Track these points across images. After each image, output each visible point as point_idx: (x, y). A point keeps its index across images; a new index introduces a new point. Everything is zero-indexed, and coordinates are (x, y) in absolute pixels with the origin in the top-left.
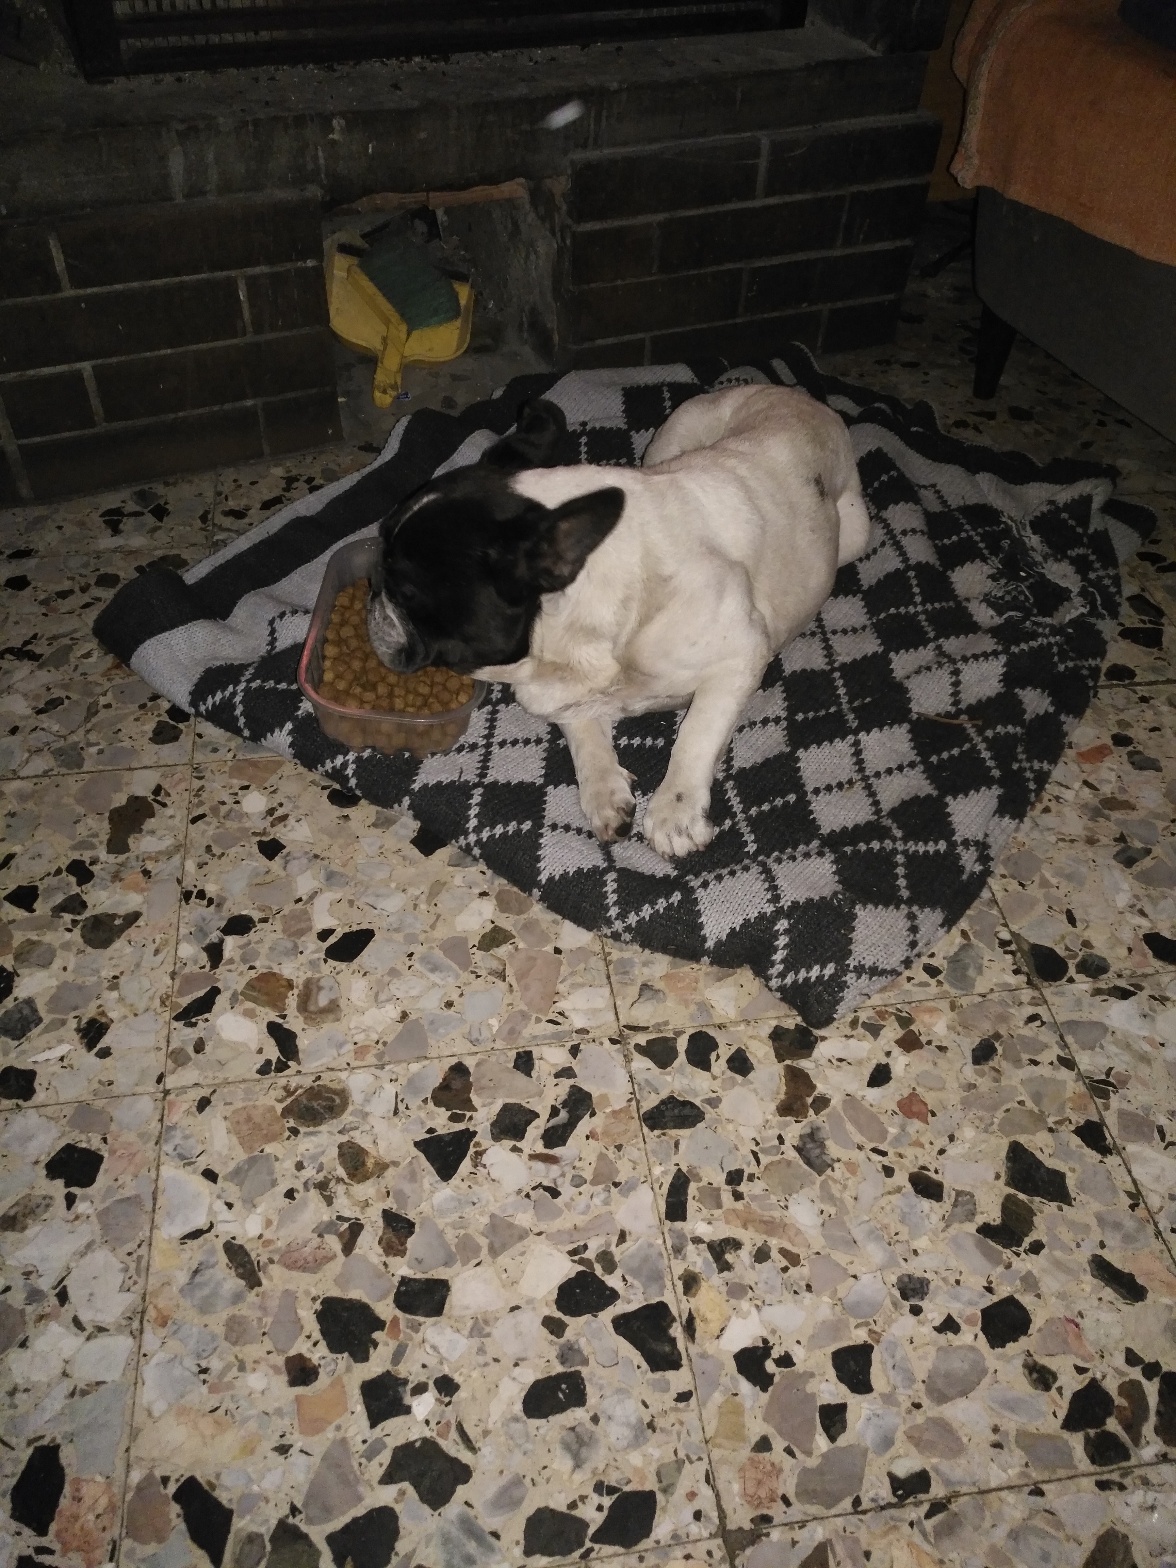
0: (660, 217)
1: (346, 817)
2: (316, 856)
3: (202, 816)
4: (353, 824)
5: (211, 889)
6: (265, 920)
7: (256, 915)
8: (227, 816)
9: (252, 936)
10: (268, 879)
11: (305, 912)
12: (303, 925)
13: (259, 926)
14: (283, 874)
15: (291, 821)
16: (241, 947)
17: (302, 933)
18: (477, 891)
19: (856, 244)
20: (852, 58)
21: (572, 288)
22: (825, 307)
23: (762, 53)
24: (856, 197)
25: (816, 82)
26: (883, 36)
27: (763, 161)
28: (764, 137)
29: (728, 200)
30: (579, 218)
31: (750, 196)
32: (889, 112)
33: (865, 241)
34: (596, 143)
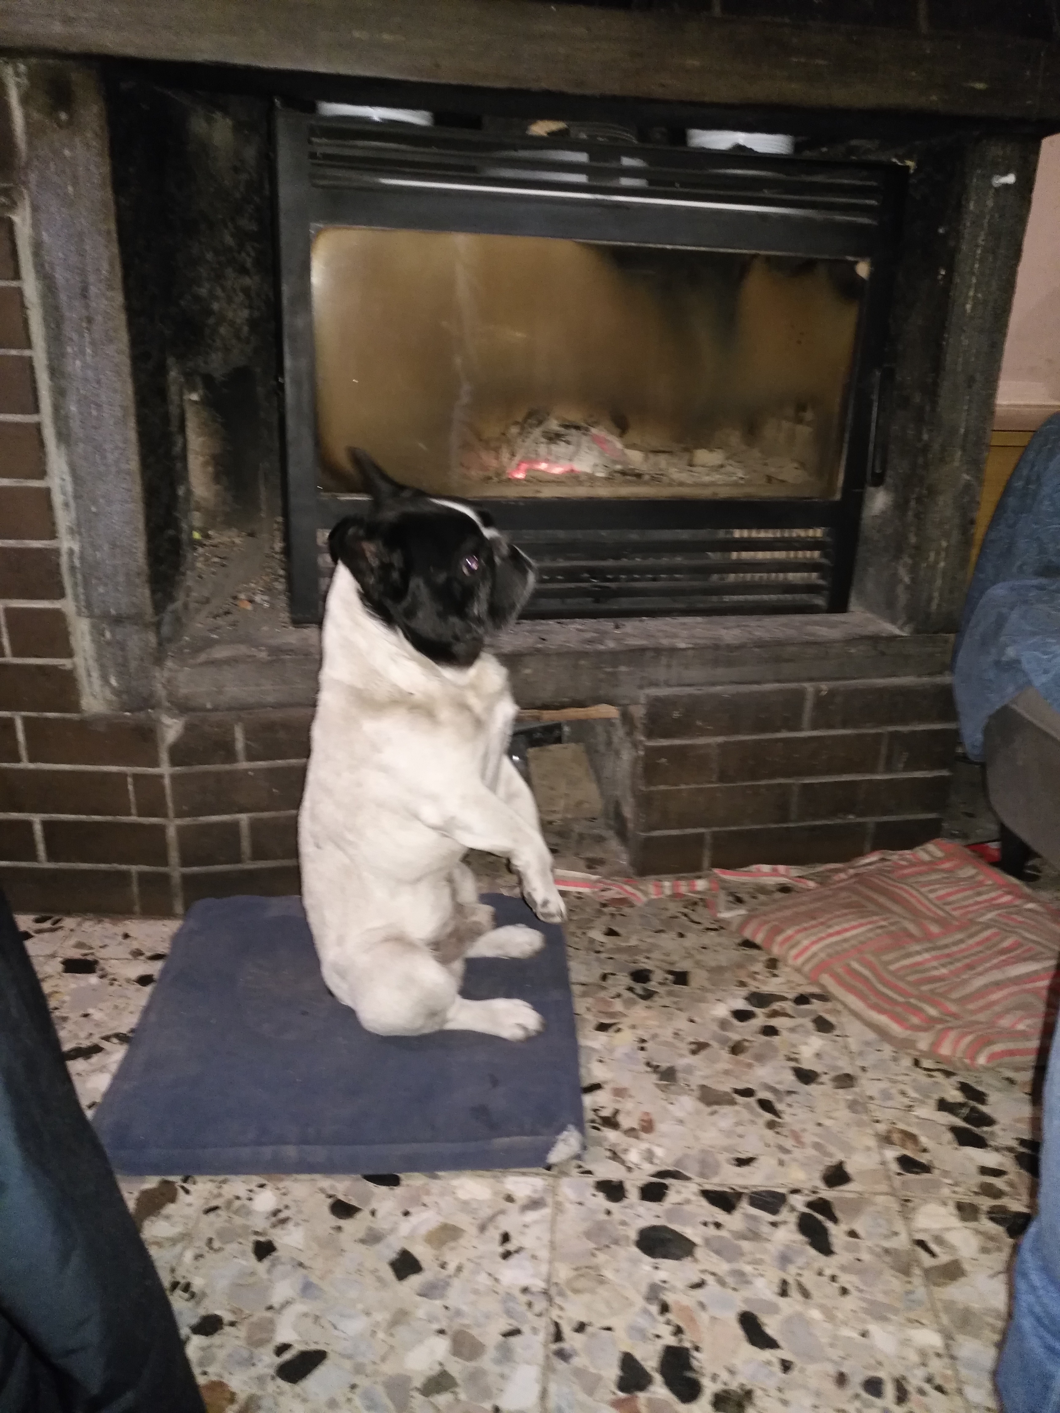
0: (720, 739)
1: (339, 1229)
2: (301, 1265)
3: (215, 1209)
4: (343, 1236)
5: (198, 1283)
6: (232, 1324)
7: (227, 1317)
8: (237, 1212)
9: (216, 1339)
10: (251, 1280)
11: (271, 1322)
12: (264, 1336)
13: (227, 1329)
14: (265, 1276)
15: (290, 1226)
16: (203, 1349)
17: (261, 1343)
18: (436, 1326)
19: (896, 771)
20: (884, 635)
21: (643, 788)
22: (871, 820)
23: (810, 628)
24: (894, 735)
25: (853, 651)
26: (910, 619)
27: (809, 704)
28: (809, 687)
29: (778, 730)
30: (650, 734)
31: (797, 728)
32: (919, 676)
33: (906, 769)
34: (667, 683)
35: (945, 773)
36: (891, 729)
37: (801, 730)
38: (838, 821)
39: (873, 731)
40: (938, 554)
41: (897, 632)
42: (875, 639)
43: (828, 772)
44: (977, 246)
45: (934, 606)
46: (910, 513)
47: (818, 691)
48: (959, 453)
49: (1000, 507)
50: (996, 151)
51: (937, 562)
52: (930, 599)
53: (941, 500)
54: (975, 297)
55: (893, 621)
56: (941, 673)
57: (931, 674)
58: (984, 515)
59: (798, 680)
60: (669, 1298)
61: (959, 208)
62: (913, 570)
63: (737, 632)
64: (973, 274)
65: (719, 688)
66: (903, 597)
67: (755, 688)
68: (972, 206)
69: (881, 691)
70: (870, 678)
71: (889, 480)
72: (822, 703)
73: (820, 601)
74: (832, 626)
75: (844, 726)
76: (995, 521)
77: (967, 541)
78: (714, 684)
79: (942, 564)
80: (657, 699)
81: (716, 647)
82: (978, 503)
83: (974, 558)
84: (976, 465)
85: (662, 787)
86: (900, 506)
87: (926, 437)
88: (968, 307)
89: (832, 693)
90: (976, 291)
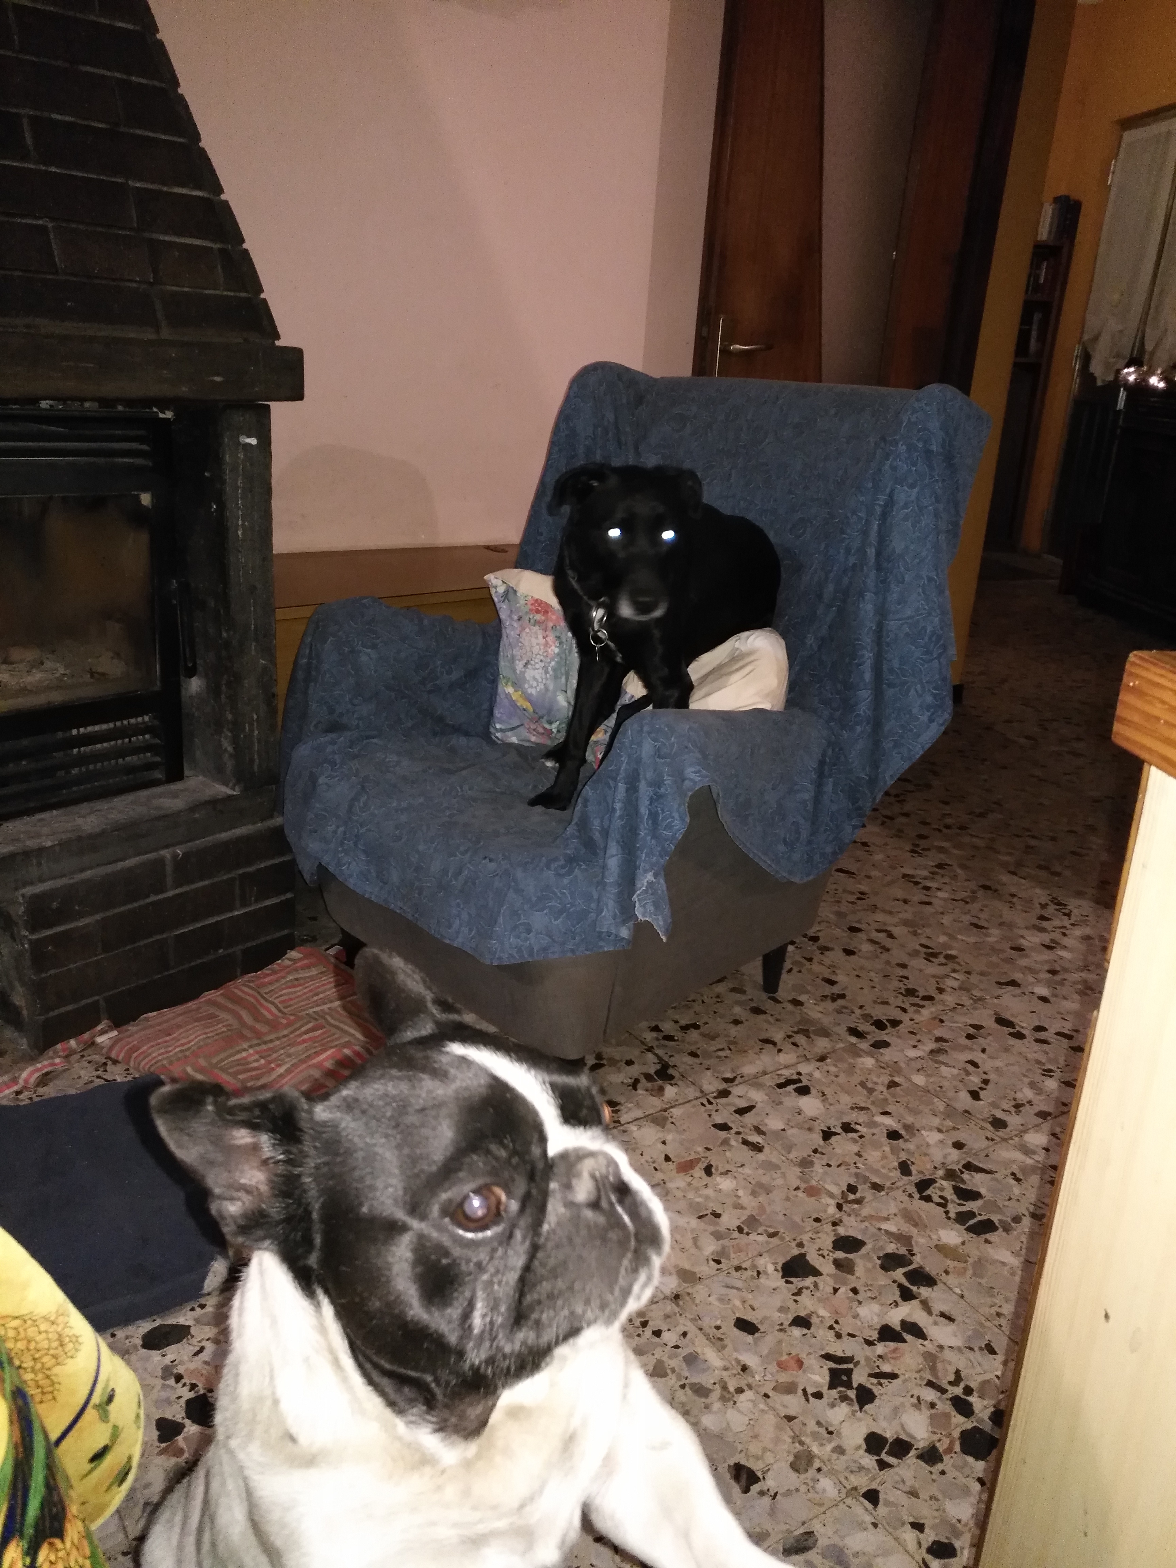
0: (98, 917)
19: (250, 905)
20: (220, 797)
21: (34, 977)
22: (238, 949)
23: (155, 802)
24: (243, 876)
25: (197, 815)
26: (238, 781)
27: (169, 869)
28: (166, 853)
29: (148, 896)
30: (33, 929)
31: (163, 890)
32: (254, 823)
33: (256, 901)
34: (42, 880)
35: (289, 895)
36: (241, 871)
37: (166, 891)
38: (211, 957)
39: (225, 877)
40: (251, 725)
41: (230, 792)
42: (214, 803)
43: (194, 920)
44: (238, 487)
45: (256, 768)
46: (223, 696)
47: (175, 856)
48: (254, 644)
49: (293, 679)
50: (237, 418)
51: (252, 731)
52: (252, 761)
53: (246, 683)
54: (243, 525)
55: (226, 784)
56: (271, 817)
57: (262, 820)
58: (281, 688)
59: (155, 850)
60: (181, 1370)
61: (218, 460)
62: (235, 741)
63: (92, 818)
64: (239, 508)
65: (88, 874)
66: (230, 764)
67: (120, 865)
68: (227, 458)
69: (226, 844)
70: (214, 833)
71: (200, 669)
72: (180, 864)
73: (158, 775)
74: (175, 796)
75: (202, 878)
76: (290, 691)
77: (273, 711)
78: (82, 870)
79: (256, 732)
80: (36, 897)
81: (80, 838)
82: (276, 680)
83: (280, 723)
84: (268, 651)
85: (52, 972)
86: (214, 690)
87: (225, 635)
88: (240, 533)
89: (186, 855)
90: (243, 521)
